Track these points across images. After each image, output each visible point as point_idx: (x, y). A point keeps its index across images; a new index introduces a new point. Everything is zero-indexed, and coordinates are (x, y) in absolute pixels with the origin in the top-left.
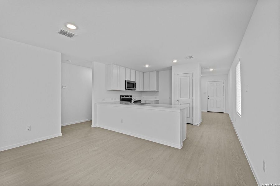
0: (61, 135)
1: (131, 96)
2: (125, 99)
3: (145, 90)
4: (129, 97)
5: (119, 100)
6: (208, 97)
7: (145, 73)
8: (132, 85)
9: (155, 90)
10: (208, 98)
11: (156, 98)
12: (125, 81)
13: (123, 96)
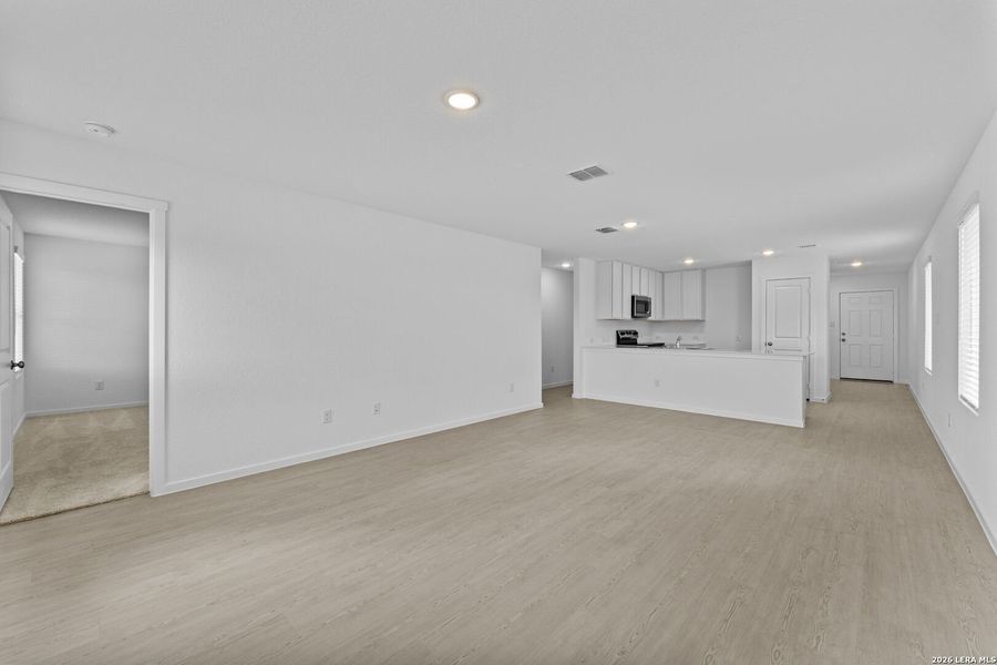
0: (541, 405)
1: (636, 333)
2: (626, 340)
3: (667, 318)
4: (631, 336)
5: (614, 341)
6: (842, 337)
7: (666, 275)
8: (642, 307)
9: (699, 318)
10: (844, 340)
11: (696, 338)
12: (633, 297)
13: (623, 334)
